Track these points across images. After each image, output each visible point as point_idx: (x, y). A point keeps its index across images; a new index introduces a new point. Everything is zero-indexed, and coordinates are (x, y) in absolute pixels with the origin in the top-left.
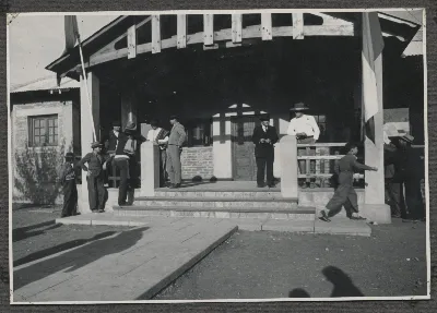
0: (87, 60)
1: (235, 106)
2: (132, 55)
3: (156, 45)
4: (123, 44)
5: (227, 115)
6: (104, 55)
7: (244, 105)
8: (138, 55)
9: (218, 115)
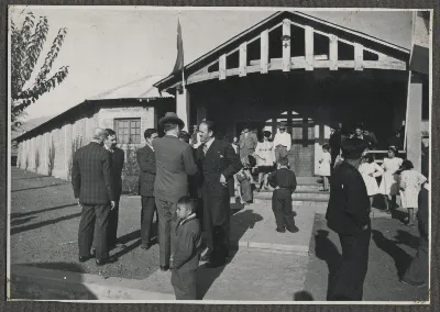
0: (186, 79)
1: (286, 113)
2: (222, 77)
3: (242, 70)
4: (215, 68)
5: (279, 120)
6: (199, 76)
7: (294, 113)
8: (227, 77)
9: (270, 121)
